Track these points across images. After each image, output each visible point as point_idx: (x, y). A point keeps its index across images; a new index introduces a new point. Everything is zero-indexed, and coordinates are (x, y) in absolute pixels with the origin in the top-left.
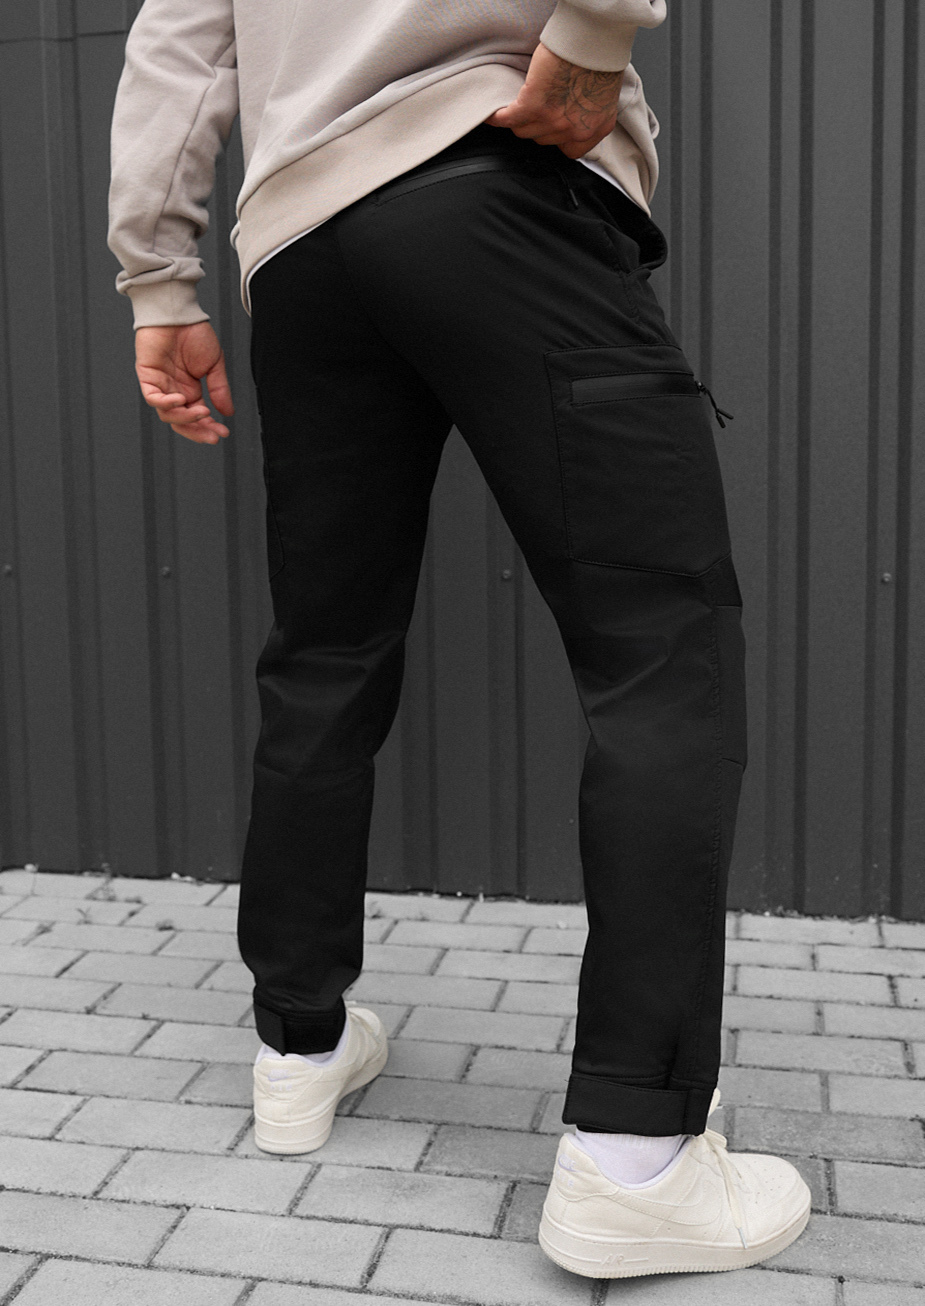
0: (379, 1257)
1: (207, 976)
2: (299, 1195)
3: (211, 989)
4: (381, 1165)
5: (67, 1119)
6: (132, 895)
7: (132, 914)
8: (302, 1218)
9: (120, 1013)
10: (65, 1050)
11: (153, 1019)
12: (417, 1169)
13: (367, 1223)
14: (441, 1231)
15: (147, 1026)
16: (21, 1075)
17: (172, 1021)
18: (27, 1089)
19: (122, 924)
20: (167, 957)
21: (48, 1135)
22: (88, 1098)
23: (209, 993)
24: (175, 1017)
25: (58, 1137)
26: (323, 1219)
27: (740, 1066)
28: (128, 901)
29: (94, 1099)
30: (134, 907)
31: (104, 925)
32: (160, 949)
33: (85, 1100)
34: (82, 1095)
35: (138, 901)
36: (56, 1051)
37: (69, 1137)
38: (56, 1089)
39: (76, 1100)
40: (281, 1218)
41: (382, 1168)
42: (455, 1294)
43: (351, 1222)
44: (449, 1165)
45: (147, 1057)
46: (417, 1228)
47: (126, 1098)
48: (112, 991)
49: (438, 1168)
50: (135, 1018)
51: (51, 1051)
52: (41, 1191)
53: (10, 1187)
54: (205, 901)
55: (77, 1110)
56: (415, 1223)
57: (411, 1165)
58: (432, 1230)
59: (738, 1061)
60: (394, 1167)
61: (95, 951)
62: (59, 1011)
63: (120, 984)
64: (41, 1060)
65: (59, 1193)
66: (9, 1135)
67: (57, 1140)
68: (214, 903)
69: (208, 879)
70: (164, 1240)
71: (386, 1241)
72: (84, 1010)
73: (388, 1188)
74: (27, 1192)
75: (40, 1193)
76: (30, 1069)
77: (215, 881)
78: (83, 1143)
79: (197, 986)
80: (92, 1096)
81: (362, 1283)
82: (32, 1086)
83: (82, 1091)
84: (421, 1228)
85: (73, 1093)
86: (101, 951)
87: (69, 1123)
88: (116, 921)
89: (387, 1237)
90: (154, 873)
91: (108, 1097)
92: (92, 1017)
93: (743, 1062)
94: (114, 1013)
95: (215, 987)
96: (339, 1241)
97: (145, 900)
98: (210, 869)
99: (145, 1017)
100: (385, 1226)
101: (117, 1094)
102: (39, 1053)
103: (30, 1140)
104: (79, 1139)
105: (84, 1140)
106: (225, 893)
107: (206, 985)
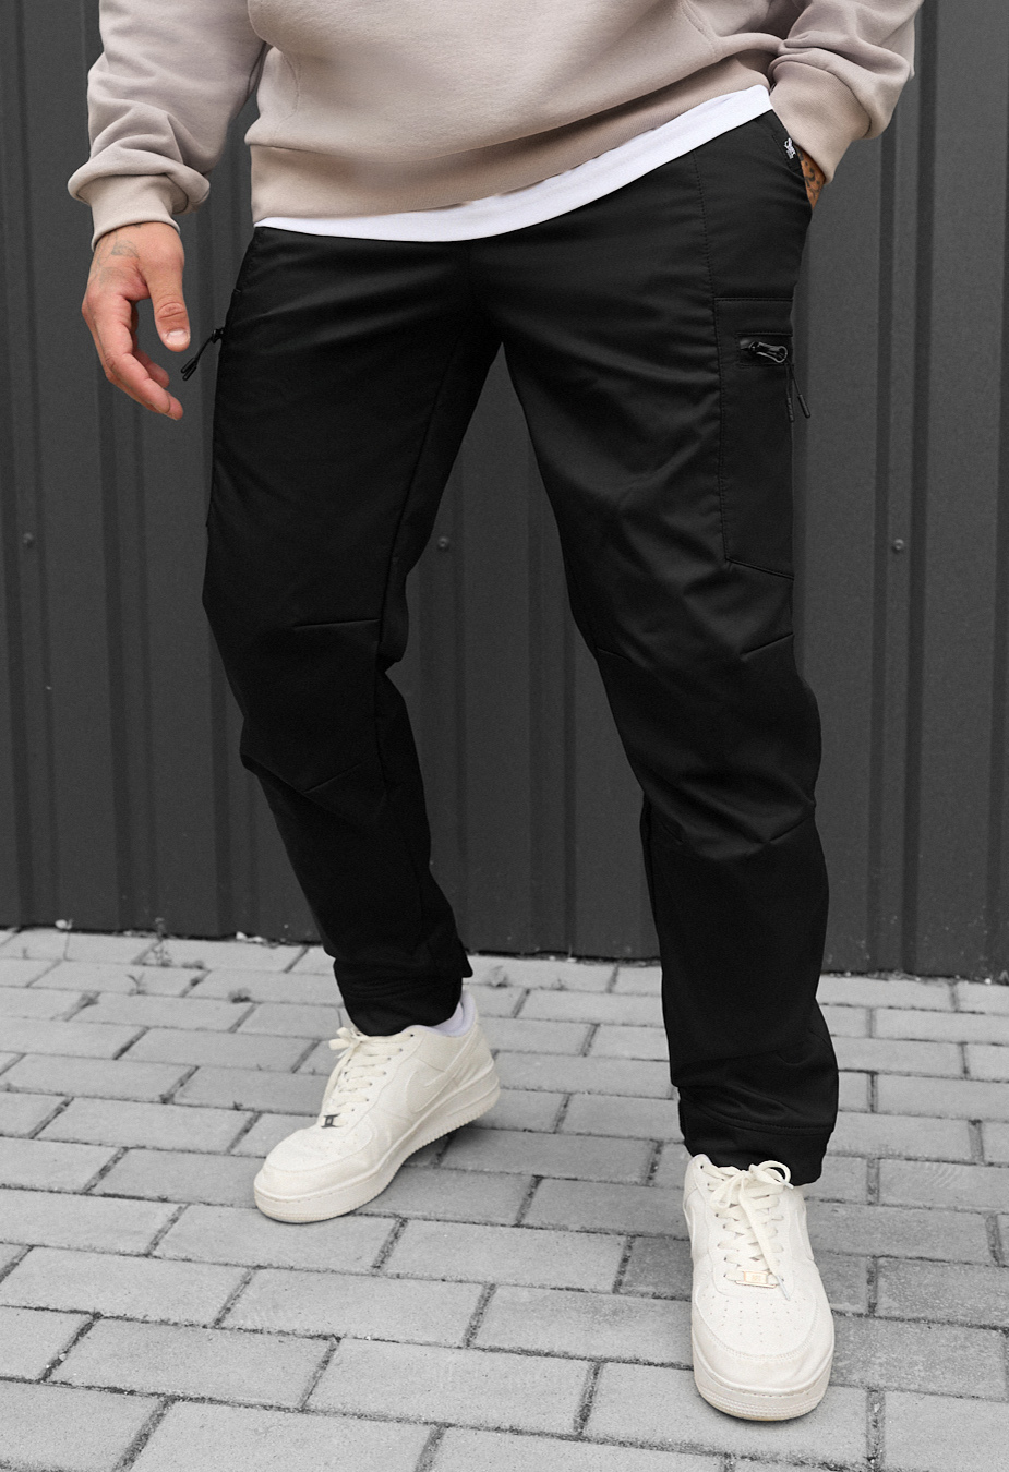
0: (591, 1397)
1: (304, 1057)
2: (474, 1323)
3: (313, 1073)
4: (570, 1285)
5: (163, 1232)
6: (192, 960)
7: (195, 982)
8: (484, 1350)
9: (204, 1102)
10: (144, 1147)
11: (247, 1110)
12: (616, 1290)
13: (566, 1356)
14: (662, 1365)
15: (241, 1119)
16: (94, 1178)
17: (271, 1112)
18: (105, 1195)
19: (184, 994)
20: (247, 1034)
21: (143, 1251)
22: (184, 1205)
23: (311, 1078)
24: (273, 1107)
25: (155, 1253)
26: (511, 1351)
27: (991, 1164)
28: (186, 966)
29: (191, 1207)
30: (196, 973)
31: (161, 995)
32: (238, 1024)
33: (180, 1208)
34: (175, 1202)
35: (200, 968)
36: (132, 1148)
37: (171, 1253)
38: (142, 1195)
39: (171, 1209)
40: (457, 1351)
41: (573, 1289)
42: (695, 1441)
43: (547, 1355)
44: (655, 1285)
45: (248, 1156)
46: (630, 1362)
47: (232, 1205)
48: (190, 1075)
49: (643, 1289)
50: (224, 1108)
51: (126, 1149)
52: (147, 1319)
53: (108, 1315)
54: (285, 966)
55: (174, 1221)
56: (628, 1355)
57: (609, 1287)
58: (650, 1364)
59: (988, 1159)
60: (586, 1288)
61: (157, 1027)
62: (126, 1100)
63: (197, 1068)
64: (116, 1160)
65: (172, 1322)
66: (94, 1250)
67: (156, 1257)
68: (295, 969)
69: (283, 940)
70: (316, 1379)
71: (595, 1378)
72: (157, 1099)
73: (588, 1312)
74: (132, 1320)
75: (148, 1322)
76: (104, 1171)
77: (290, 942)
78: (189, 1260)
79: (294, 1070)
80: (189, 1204)
81: (576, 1429)
82: (112, 1192)
83: (177, 1198)
84: (636, 1361)
85: (165, 1200)
86: (165, 1027)
87: (167, 1237)
88: (177, 991)
89: (596, 1374)
90: (215, 932)
91: (209, 1204)
92: (169, 1107)
93: (994, 1160)
94: (196, 1102)
95: (318, 1071)
96: (537, 1377)
97: (208, 965)
98: (286, 926)
99: (237, 1108)
100: (591, 1360)
101: (219, 1200)
102: (113, 1151)
103: (122, 1257)
104: (183, 1256)
105: (190, 1257)
106: (306, 957)
107: (304, 1068)
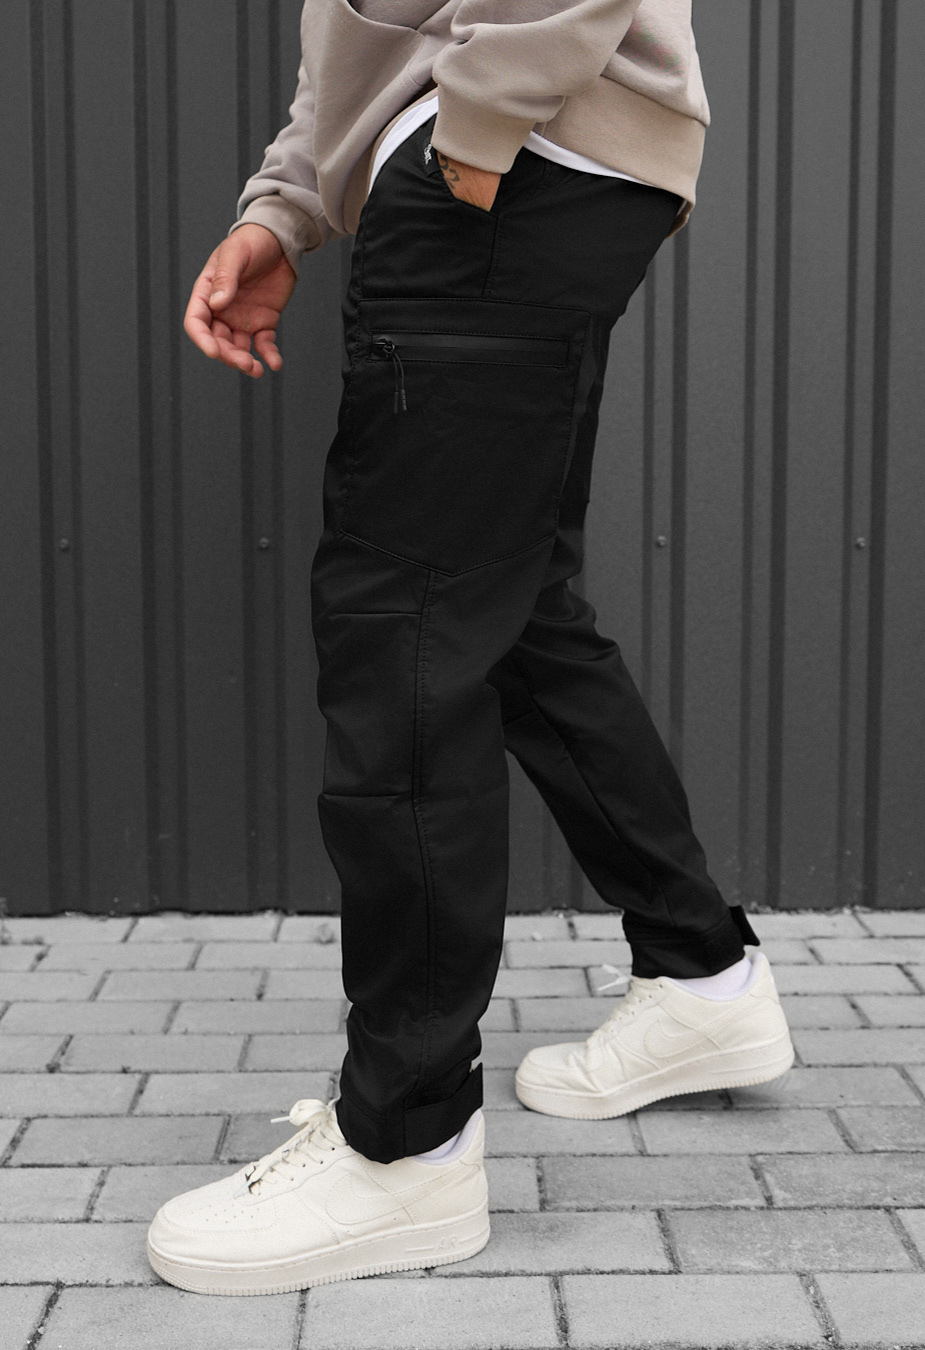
0: (562, 1309)
1: (170, 1020)
3: (186, 1033)
4: (501, 1208)
5: (95, 1196)
6: (31, 937)
7: (40, 957)
8: (446, 1277)
9: (91, 1068)
10: (45, 1117)
11: (135, 1072)
12: (542, 1209)
13: (524, 1274)
14: (613, 1272)
15: (132, 1082)
16: (7, 1150)
17: (157, 1072)
18: (23, 1166)
19: (33, 969)
20: (109, 1001)
21: (81, 1216)
22: (105, 1169)
23: (185, 1037)
24: (159, 1067)
25: (95, 1217)
26: (472, 1275)
28: (25, 943)
29: (113, 1170)
30: (38, 949)
31: (11, 971)
32: (96, 993)
33: (103, 1171)
34: (96, 1166)
35: (39, 942)
36: (34, 1118)
37: (110, 1216)
38: (60, 1162)
39: (93, 1174)
40: (422, 1280)
41: (504, 1212)
42: (672, 1340)
43: (506, 1275)
44: (577, 1199)
45: (151, 1115)
46: (583, 1273)
47: (153, 1164)
48: (67, 1044)
49: (567, 1204)
50: (111, 1072)
51: (29, 1120)
52: (111, 1283)
53: (70, 1283)
54: (121, 936)
55: (101, 1184)
56: (580, 1267)
57: (537, 1206)
58: (602, 1273)
60: (516, 1210)
61: (17, 1001)
62: (13, 1072)
63: (71, 1037)
64: (22, 1131)
65: (136, 1283)
66: (31, 1221)
67: (96, 1221)
68: (132, 938)
69: (112, 913)
70: (300, 1324)
71: (559, 1292)
72: (44, 1069)
73: (526, 1231)
74: (95, 1286)
75: (112, 1286)
76: (15, 1143)
77: (119, 914)
78: (131, 1221)
79: (166, 1031)
80: (110, 1166)
81: (561, 1341)
82: (29, 1162)
83: (96, 1161)
84: (587, 1272)
85: (84, 1165)
86: (26, 1001)
87: (100, 1200)
88: (27, 965)
89: (557, 1288)
90: (45, 910)
91: (130, 1165)
92: (56, 1076)
94: (83, 1069)
95: (190, 1030)
96: (507, 1297)
97: (48, 940)
98: (116, 900)
99: (125, 1071)
100: (548, 1275)
101: (140, 1160)
102: (16, 1123)
103: (64, 1225)
104: (123, 1217)
105: (130, 1217)
106: (138, 927)
107: (175, 1029)
